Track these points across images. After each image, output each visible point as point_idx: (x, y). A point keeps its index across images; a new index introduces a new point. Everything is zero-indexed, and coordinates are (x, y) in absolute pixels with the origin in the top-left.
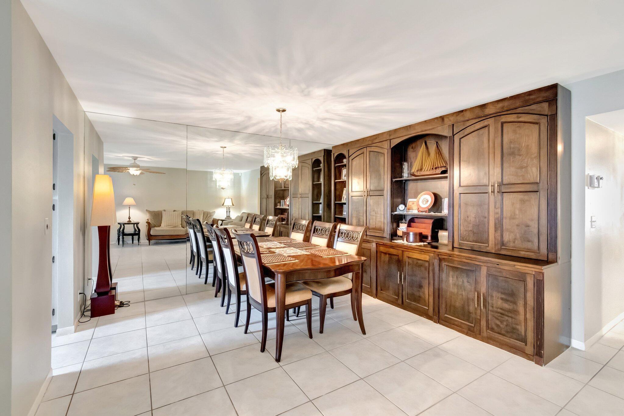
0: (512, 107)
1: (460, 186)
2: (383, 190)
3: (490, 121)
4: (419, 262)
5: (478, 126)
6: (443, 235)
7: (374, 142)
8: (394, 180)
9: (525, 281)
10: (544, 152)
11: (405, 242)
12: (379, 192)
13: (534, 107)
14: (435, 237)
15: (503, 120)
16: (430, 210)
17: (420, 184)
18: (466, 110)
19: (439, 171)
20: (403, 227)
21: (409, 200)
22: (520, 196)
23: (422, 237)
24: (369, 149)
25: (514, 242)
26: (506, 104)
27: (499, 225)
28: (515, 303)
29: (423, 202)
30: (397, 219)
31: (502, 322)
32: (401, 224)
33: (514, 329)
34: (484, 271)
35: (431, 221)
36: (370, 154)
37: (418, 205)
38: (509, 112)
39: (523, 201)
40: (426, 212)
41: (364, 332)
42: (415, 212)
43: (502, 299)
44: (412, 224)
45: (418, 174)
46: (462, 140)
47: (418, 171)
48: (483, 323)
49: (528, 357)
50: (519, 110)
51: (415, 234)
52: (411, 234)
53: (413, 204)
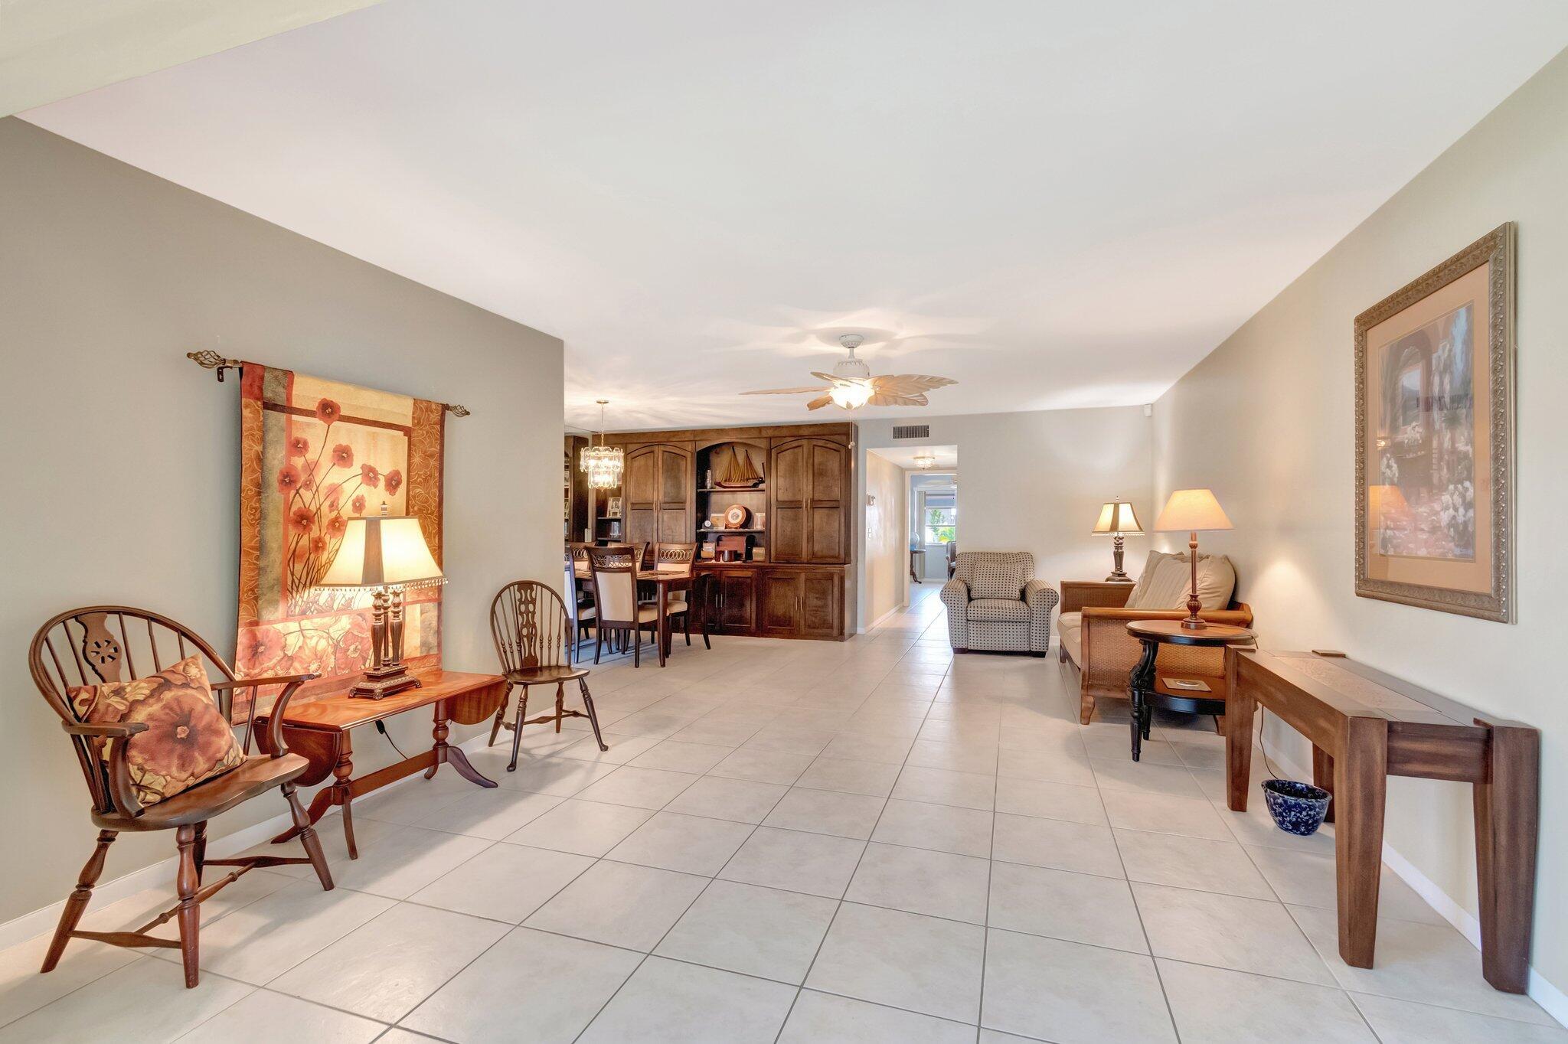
0: (821, 433)
1: (777, 500)
2: (684, 502)
3: (804, 442)
4: (740, 580)
5: (795, 444)
6: (758, 553)
7: (671, 440)
8: (699, 490)
9: (832, 579)
10: (843, 475)
11: (721, 562)
12: (677, 504)
13: (836, 437)
14: (749, 555)
15: (815, 443)
16: (742, 526)
17: (727, 497)
18: (783, 427)
19: (750, 483)
20: (709, 549)
21: (713, 515)
22: (826, 511)
23: (735, 555)
24: (662, 448)
25: (822, 552)
26: (816, 430)
27: (811, 538)
28: (826, 599)
29: (732, 517)
30: (701, 538)
31: (816, 617)
32: (704, 544)
33: (825, 620)
34: (803, 576)
35: (744, 538)
36: (663, 454)
37: (727, 520)
38: (819, 437)
39: (828, 516)
40: (736, 528)
41: (709, 647)
42: (722, 528)
43: (817, 598)
44: (720, 542)
45: (727, 484)
46: (779, 455)
47: (726, 481)
48: (802, 622)
49: (835, 639)
50: (826, 437)
51: (730, 552)
52: (726, 552)
53: (718, 519)
